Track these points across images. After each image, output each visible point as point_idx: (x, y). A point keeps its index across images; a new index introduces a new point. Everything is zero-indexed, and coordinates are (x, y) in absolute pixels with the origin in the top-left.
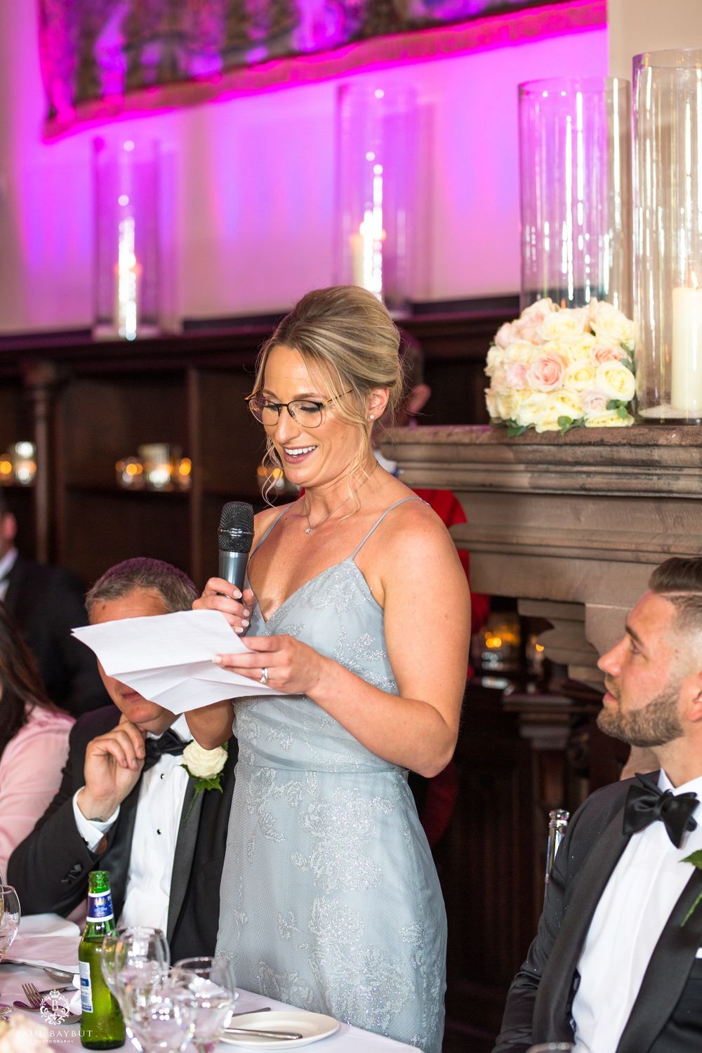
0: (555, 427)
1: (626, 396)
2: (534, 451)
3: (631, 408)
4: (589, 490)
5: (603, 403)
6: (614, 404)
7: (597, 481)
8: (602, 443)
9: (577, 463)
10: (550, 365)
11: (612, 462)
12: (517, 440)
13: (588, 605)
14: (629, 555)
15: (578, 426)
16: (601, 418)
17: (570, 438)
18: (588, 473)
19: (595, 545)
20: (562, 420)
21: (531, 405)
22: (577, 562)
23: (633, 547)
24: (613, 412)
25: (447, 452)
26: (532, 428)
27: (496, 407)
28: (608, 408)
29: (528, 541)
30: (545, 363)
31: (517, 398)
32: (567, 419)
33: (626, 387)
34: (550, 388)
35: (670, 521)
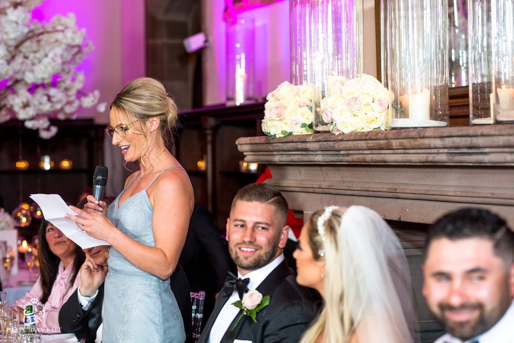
0: (282, 136)
1: (309, 123)
2: (277, 146)
3: (311, 126)
4: (294, 162)
5: (300, 125)
6: (304, 125)
7: (295, 158)
9: (289, 151)
10: (279, 109)
11: (297, 150)
12: (271, 141)
13: (304, 212)
14: (311, 190)
15: (290, 134)
16: (299, 131)
17: (285, 140)
18: (293, 155)
19: (302, 186)
20: (283, 132)
21: (274, 126)
22: (301, 194)
24: (303, 129)
25: (255, 147)
26: (275, 136)
27: (265, 128)
28: (302, 127)
29: (284, 185)
30: (277, 108)
32: (286, 132)
33: (310, 118)
34: (279, 119)
35: (325, 175)
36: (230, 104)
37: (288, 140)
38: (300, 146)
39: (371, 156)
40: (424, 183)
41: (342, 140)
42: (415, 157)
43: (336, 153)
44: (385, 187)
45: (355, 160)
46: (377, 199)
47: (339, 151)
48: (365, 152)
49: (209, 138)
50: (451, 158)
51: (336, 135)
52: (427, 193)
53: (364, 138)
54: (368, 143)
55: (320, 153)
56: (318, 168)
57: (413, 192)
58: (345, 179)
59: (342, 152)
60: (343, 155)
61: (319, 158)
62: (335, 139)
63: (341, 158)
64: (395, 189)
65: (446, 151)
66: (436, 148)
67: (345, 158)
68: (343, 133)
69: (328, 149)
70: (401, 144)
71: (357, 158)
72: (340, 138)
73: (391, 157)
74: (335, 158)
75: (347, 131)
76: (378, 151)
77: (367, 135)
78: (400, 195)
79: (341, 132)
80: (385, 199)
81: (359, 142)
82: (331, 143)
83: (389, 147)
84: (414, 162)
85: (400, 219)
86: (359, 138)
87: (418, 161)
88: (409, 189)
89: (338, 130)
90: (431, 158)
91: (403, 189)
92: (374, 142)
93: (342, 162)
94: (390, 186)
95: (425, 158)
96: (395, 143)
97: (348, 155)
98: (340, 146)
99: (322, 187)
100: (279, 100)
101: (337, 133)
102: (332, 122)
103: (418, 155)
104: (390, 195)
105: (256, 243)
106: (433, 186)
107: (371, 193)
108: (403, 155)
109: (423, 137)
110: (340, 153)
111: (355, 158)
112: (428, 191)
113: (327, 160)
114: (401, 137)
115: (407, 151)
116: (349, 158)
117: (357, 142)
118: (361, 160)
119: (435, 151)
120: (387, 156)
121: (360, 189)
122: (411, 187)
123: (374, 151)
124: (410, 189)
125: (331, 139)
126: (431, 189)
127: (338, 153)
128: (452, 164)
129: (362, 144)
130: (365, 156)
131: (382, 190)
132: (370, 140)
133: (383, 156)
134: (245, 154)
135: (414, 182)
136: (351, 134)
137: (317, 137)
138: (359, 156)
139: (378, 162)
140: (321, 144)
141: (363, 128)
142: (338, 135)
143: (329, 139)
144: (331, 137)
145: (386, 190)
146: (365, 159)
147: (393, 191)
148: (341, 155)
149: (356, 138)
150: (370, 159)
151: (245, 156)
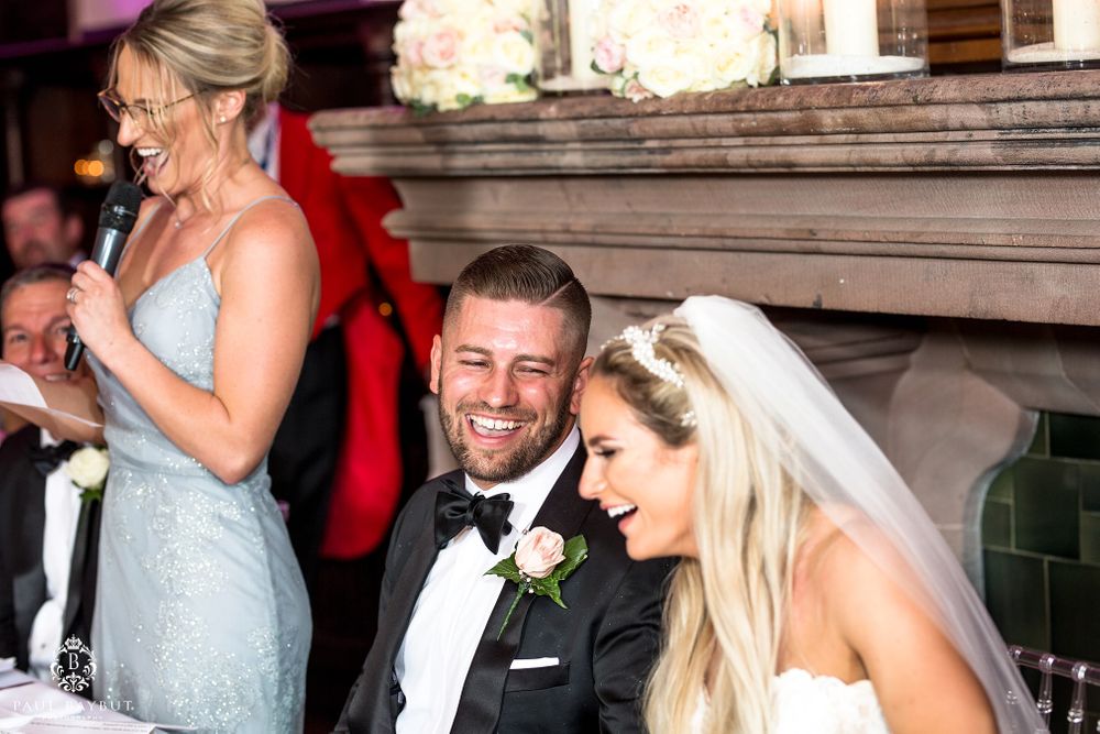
0: (455, 106)
1: (524, 71)
3: (530, 80)
4: (491, 169)
5: (502, 76)
6: (512, 78)
7: (496, 161)
8: (492, 120)
9: (476, 142)
10: (445, 40)
11: (506, 140)
15: (477, 102)
16: (499, 93)
17: (467, 116)
18: (490, 152)
19: (508, 227)
20: (460, 98)
21: (431, 83)
23: (538, 227)
24: (512, 87)
26: (434, 107)
27: (402, 87)
28: (507, 82)
30: (440, 37)
31: (417, 76)
32: (465, 96)
33: (525, 59)
34: (447, 64)
35: (574, 199)
37: (479, 117)
38: (515, 129)
39: (745, 152)
40: (892, 214)
41: (656, 114)
42: (888, 153)
43: (629, 145)
44: (778, 228)
45: (693, 163)
46: (743, 255)
47: (640, 140)
48: (725, 142)
50: (1010, 152)
51: (636, 101)
52: (917, 240)
53: (729, 107)
54: (741, 120)
55: (578, 145)
56: (555, 184)
57: (868, 236)
58: (639, 209)
59: (651, 144)
60: (651, 151)
61: (573, 159)
62: (632, 110)
63: (644, 158)
64: (811, 232)
65: (995, 135)
66: (964, 128)
67: (658, 159)
68: (656, 98)
69: (607, 136)
70: (847, 121)
71: (700, 158)
72: (650, 109)
73: (808, 153)
74: (627, 160)
75: (667, 90)
76: (767, 140)
77: (737, 100)
78: (824, 246)
79: (649, 95)
80: (767, 256)
81: (711, 117)
82: (618, 123)
83: (809, 129)
84: (885, 166)
85: (819, 302)
86: (713, 108)
87: (901, 161)
88: (858, 232)
89: (641, 89)
90: (942, 153)
91: (837, 232)
92: (761, 116)
93: (648, 167)
94: (792, 225)
95: (925, 153)
96: (828, 119)
97: (666, 151)
98: (647, 129)
99: (573, 228)
100: (441, 16)
101: (637, 98)
102: (621, 71)
103: (899, 147)
104: (793, 245)
105: (520, 407)
106: (928, 221)
107: (729, 243)
108: (848, 148)
109: (928, 102)
110: (643, 146)
111: (692, 156)
112: (920, 234)
113: (599, 164)
114: (854, 102)
115: (863, 137)
116: (673, 159)
117: (702, 118)
118: (713, 163)
119: (961, 136)
120: (795, 150)
121: (695, 231)
122: (860, 227)
123: (754, 140)
124: (859, 229)
125: (621, 112)
126: (925, 230)
127: (636, 146)
128: (1009, 168)
129: (724, 122)
130: (724, 151)
131: (769, 234)
132: (749, 111)
133: (782, 151)
135: (863, 213)
136: (682, 97)
137: (573, 106)
138: (702, 152)
139: (767, 165)
140: (583, 126)
141: (704, 82)
142: (640, 101)
143: (615, 112)
144: (620, 105)
145: (782, 235)
146: (726, 160)
147: (805, 236)
148: (645, 152)
149: (704, 108)
150: (744, 159)
151: (331, 158)
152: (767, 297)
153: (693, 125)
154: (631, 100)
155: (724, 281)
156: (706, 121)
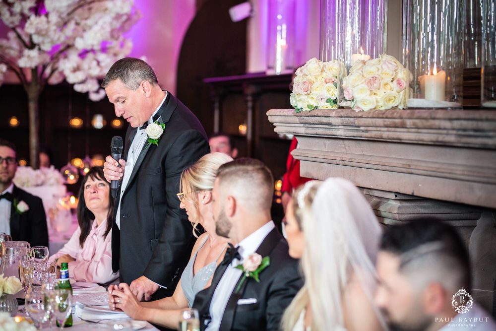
0: (308, 110)
1: (333, 98)
2: (303, 119)
3: (335, 101)
4: (318, 134)
5: (325, 100)
6: (328, 100)
7: (320, 131)
9: (314, 124)
10: (307, 84)
11: (321, 124)
12: (298, 114)
14: (334, 162)
15: (316, 109)
16: (324, 106)
17: (311, 114)
18: (318, 128)
19: (325, 157)
20: (309, 106)
21: (301, 100)
23: (334, 158)
24: (328, 104)
25: (284, 119)
26: (302, 110)
27: (292, 101)
28: (327, 102)
30: (304, 83)
32: (312, 106)
33: (335, 93)
34: (306, 93)
35: (347, 148)
36: (270, 73)
37: (314, 114)
38: (324, 120)
39: (388, 133)
40: (435, 160)
41: (361, 117)
42: (426, 137)
43: (356, 128)
44: (400, 163)
45: (373, 136)
47: (359, 126)
48: (382, 129)
49: (250, 104)
50: (459, 139)
51: (357, 111)
52: (438, 171)
53: (381, 116)
54: (385, 121)
55: (342, 127)
56: (341, 142)
57: (425, 168)
58: (365, 153)
59: (362, 128)
60: (363, 131)
61: (341, 132)
62: (355, 115)
63: (360, 134)
64: (409, 165)
65: (454, 132)
66: (445, 129)
67: (364, 134)
68: (363, 111)
69: (349, 124)
70: (414, 124)
71: (375, 135)
72: (360, 115)
73: (405, 135)
74: (355, 134)
75: (366, 108)
76: (393, 129)
77: (384, 114)
78: (413, 171)
79: (361, 110)
81: (377, 119)
82: (352, 119)
83: (403, 126)
84: (426, 141)
85: (413, 193)
86: (377, 116)
87: (429, 140)
89: (358, 108)
90: (441, 138)
91: (417, 166)
92: (391, 120)
93: (361, 137)
94: (404, 162)
95: (436, 137)
96: (409, 122)
97: (367, 131)
98: (360, 122)
99: (343, 159)
100: (307, 75)
101: (357, 110)
102: (353, 100)
103: (429, 135)
104: (404, 170)
107: (387, 168)
108: (416, 134)
109: (434, 119)
110: (360, 129)
111: (373, 134)
112: (438, 168)
113: (347, 135)
114: (415, 117)
115: (420, 130)
116: (368, 134)
117: (375, 119)
118: (378, 137)
119: (445, 132)
120: (402, 134)
121: (377, 163)
122: (424, 164)
123: (390, 129)
125: (352, 115)
126: (441, 167)
127: (358, 129)
128: (460, 145)
129: (380, 122)
130: (382, 133)
131: (397, 165)
132: (387, 118)
133: (398, 134)
134: (274, 124)
136: (369, 112)
137: (339, 112)
138: (377, 132)
139: (394, 139)
140: (343, 120)
141: (382, 106)
142: (358, 112)
143: (350, 116)
144: (352, 113)
145: (401, 166)
146: (382, 136)
147: (407, 167)
148: (361, 131)
149: (375, 116)
150: (387, 136)
151: (275, 127)
152: (399, 190)
153: (372, 122)
154: (355, 111)
155: (387, 183)
156: (376, 121)
